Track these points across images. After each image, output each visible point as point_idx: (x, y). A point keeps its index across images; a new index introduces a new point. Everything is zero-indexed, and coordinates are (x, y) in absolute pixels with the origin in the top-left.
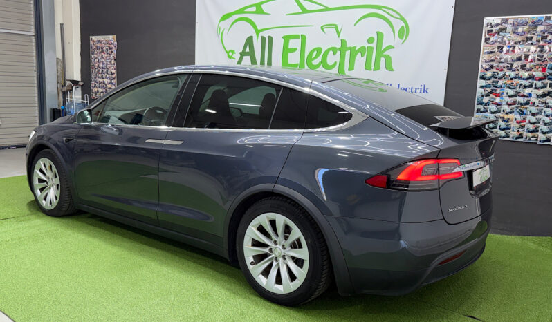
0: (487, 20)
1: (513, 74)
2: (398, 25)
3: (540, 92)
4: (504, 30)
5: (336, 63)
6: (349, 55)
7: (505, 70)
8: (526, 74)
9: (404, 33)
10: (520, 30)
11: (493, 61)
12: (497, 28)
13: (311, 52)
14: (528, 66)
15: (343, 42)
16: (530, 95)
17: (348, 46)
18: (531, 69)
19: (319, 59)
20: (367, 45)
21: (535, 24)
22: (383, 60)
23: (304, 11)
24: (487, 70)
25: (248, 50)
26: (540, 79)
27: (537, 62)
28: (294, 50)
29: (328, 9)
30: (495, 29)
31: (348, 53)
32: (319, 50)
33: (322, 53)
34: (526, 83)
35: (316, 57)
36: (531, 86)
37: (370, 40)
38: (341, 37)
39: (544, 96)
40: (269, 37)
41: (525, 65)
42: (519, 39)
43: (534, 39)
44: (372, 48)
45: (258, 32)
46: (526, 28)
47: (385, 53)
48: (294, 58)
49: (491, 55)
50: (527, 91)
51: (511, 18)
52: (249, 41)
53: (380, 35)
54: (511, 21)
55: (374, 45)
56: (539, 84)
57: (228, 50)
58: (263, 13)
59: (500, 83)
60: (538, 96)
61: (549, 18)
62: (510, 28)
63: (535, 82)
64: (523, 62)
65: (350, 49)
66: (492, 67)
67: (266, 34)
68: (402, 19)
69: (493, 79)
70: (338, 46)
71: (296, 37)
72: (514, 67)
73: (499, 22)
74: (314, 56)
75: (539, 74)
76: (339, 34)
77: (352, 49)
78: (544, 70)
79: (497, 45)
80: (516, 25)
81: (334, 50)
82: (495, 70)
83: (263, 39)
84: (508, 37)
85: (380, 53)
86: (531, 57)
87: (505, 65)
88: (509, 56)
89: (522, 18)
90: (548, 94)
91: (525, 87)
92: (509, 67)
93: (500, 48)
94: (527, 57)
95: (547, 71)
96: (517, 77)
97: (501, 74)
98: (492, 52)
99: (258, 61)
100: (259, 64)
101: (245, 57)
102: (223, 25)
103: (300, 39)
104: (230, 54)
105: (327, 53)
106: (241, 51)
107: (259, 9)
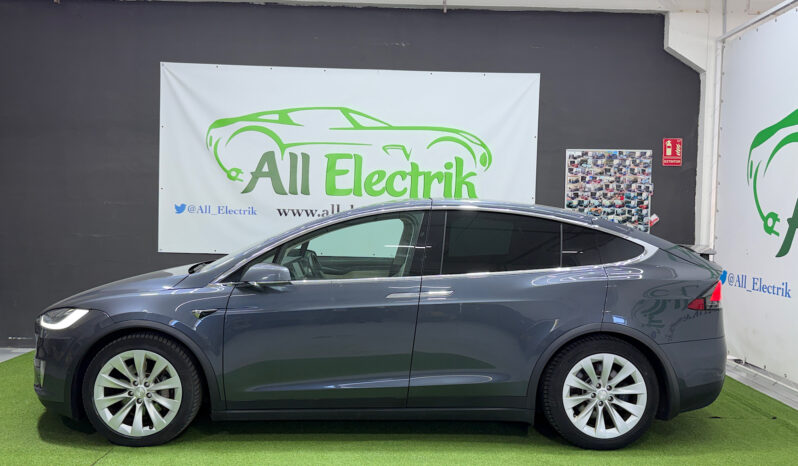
0: (569, 152)
1: (596, 203)
2: (479, 151)
3: (620, 218)
4: (586, 161)
5: (406, 189)
6: (422, 182)
7: (590, 198)
8: (606, 202)
9: (486, 160)
10: (599, 162)
11: (577, 190)
12: (579, 160)
13: (371, 176)
14: (609, 195)
15: (414, 166)
17: (421, 170)
18: (612, 197)
19: (382, 184)
20: (444, 170)
21: (611, 158)
22: (464, 187)
23: (357, 126)
24: (573, 198)
25: (266, 169)
26: (620, 207)
27: (616, 191)
28: (345, 172)
29: (390, 128)
30: (576, 162)
31: (421, 179)
32: (381, 174)
33: (387, 177)
34: (609, 210)
35: (378, 181)
36: (612, 213)
37: (448, 166)
38: (411, 160)
39: (624, 221)
40: (302, 154)
41: (607, 194)
42: (599, 170)
43: (612, 171)
44: (451, 174)
45: (283, 147)
46: (604, 160)
47: (467, 180)
48: (345, 182)
49: (576, 185)
50: (610, 217)
51: (591, 152)
52: (269, 157)
53: (459, 162)
54: (590, 154)
55: (453, 171)
56: (619, 211)
57: (228, 169)
58: (290, 122)
59: (587, 210)
60: (620, 222)
61: (621, 153)
62: (590, 161)
63: (616, 209)
64: (604, 191)
65: (424, 174)
66: (577, 195)
67: (298, 151)
68: (483, 145)
69: (580, 207)
70: (408, 169)
71: (348, 156)
72: (597, 196)
73: (580, 154)
74: (374, 180)
75: (618, 202)
76: (408, 156)
77: (427, 175)
78: (622, 199)
79: (580, 175)
80: (596, 158)
81: (403, 175)
82: (580, 199)
83: (293, 157)
84: (590, 166)
85: (461, 181)
86: (611, 187)
87: (589, 194)
88: (592, 186)
89: (600, 152)
90: (628, 220)
91: (608, 214)
92: (593, 195)
93: (583, 179)
94: (607, 186)
95: (625, 199)
96: (601, 205)
97: (586, 202)
98: (577, 181)
99: (286, 185)
100: (287, 188)
101: (260, 179)
102: (216, 133)
103: (353, 160)
104: (233, 174)
105: (393, 177)
106: (254, 170)
107: (284, 117)
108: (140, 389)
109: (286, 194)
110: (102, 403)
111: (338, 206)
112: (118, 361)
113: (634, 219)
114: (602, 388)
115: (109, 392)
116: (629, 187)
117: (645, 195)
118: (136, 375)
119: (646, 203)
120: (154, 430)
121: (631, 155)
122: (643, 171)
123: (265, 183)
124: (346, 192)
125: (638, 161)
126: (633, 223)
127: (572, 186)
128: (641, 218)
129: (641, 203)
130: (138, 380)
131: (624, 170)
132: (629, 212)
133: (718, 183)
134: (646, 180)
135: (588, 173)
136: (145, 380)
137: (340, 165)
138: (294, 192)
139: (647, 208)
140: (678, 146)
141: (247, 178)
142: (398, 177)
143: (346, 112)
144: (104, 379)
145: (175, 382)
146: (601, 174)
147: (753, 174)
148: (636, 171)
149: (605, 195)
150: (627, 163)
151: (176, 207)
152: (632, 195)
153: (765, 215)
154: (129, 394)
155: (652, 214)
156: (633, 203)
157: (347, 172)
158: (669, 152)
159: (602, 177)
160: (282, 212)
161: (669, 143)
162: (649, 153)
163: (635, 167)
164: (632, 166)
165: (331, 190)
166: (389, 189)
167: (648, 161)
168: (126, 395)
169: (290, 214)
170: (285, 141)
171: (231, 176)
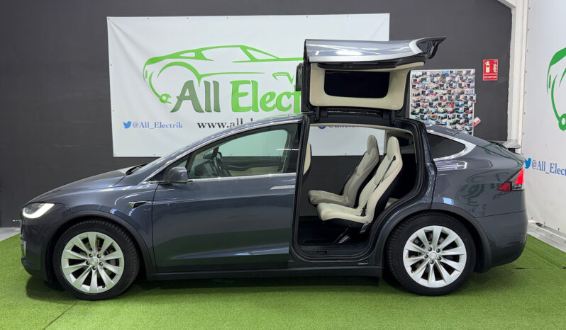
0: (413, 73)
1: (433, 110)
3: (451, 121)
4: (425, 79)
5: (291, 105)
7: (428, 107)
8: (441, 110)
10: (435, 79)
11: (419, 101)
12: (420, 78)
13: (265, 96)
14: (443, 104)
16: (446, 124)
18: (445, 106)
19: (273, 102)
21: (444, 76)
23: (253, 59)
24: (415, 108)
25: (187, 94)
26: (451, 113)
27: (448, 101)
28: (245, 94)
29: (278, 59)
30: (418, 80)
32: (272, 95)
34: (443, 115)
35: (270, 100)
36: (446, 117)
38: (294, 83)
39: (454, 123)
40: (214, 82)
41: (441, 104)
42: (435, 86)
43: (445, 86)
45: (199, 77)
46: (439, 78)
48: (246, 102)
49: (418, 97)
50: (444, 121)
51: (429, 72)
54: (428, 74)
56: (451, 116)
57: (160, 95)
58: (204, 58)
59: (426, 116)
60: (451, 124)
61: (451, 72)
62: (428, 79)
63: (448, 115)
64: (439, 101)
66: (418, 105)
67: (210, 79)
69: (420, 114)
70: (292, 90)
71: (248, 82)
72: (434, 105)
73: (421, 74)
75: (450, 109)
76: (291, 80)
78: (453, 107)
79: (421, 90)
80: (433, 76)
81: (288, 94)
82: (421, 108)
83: (207, 84)
84: (428, 83)
86: (444, 98)
87: (428, 104)
88: (430, 98)
89: (435, 71)
90: (457, 122)
91: (442, 118)
92: (431, 104)
93: (423, 92)
94: (441, 97)
95: (455, 107)
96: (437, 112)
97: (425, 110)
98: (419, 95)
99: (203, 106)
100: (203, 108)
101: (184, 101)
102: (150, 68)
103: (251, 84)
104: (164, 98)
105: (281, 96)
106: (179, 95)
107: (199, 55)
108: (94, 260)
109: (203, 112)
110: (67, 270)
111: (242, 120)
112: (77, 240)
113: (461, 121)
114: (433, 251)
115: (72, 262)
116: (458, 98)
117: (470, 103)
118: (91, 249)
119: (470, 109)
120: (106, 289)
121: (459, 73)
122: (469, 85)
123: (187, 104)
124: (247, 109)
125: (464, 78)
126: (461, 124)
127: (415, 98)
128: (467, 121)
129: (467, 109)
130: (92, 253)
131: (454, 85)
132: (458, 116)
133: (525, 93)
134: (470, 92)
135: (427, 88)
136: (97, 253)
137: (242, 89)
138: (209, 110)
139: (471, 113)
140: (495, 65)
141: (174, 101)
142: (285, 97)
143: (244, 48)
144: (68, 253)
145: (118, 254)
146: (437, 88)
147: (551, 85)
148: (463, 85)
149: (440, 104)
150: (456, 79)
151: (125, 124)
152: (460, 103)
153: (560, 116)
154: (87, 263)
155: (475, 117)
156: (461, 109)
157: (246, 94)
158: (488, 70)
159: (437, 91)
160: (201, 126)
161: (488, 63)
162: (473, 71)
163: (462, 82)
164: (460, 82)
165: (236, 108)
166: (278, 105)
167: (472, 77)
168: (84, 264)
169: (207, 126)
170: (201, 73)
171: (162, 99)
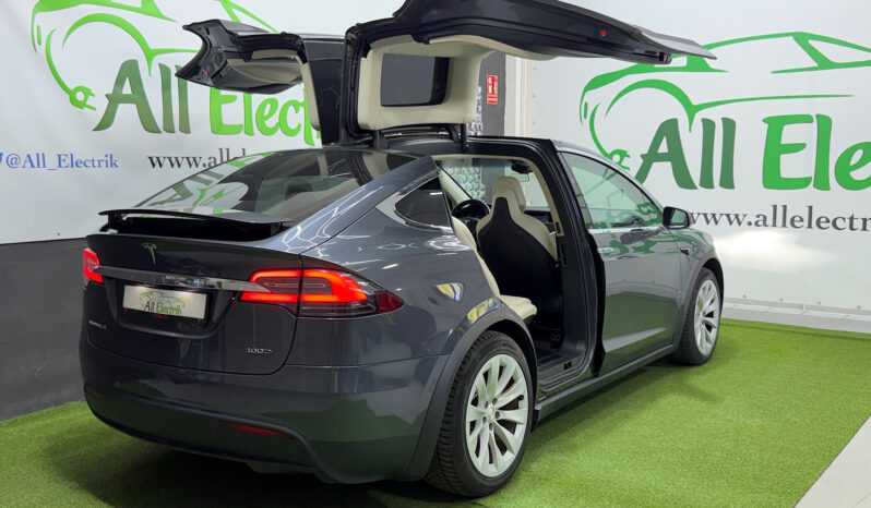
13: (263, 106)
19: (275, 119)
32: (274, 104)
33: (280, 108)
35: (271, 114)
40: (176, 67)
48: (233, 114)
52: (130, 70)
57: (70, 88)
58: (159, 15)
67: (170, 61)
70: (301, 99)
81: (297, 106)
83: (164, 71)
99: (159, 119)
100: (160, 122)
101: (120, 106)
104: (80, 96)
105: (287, 108)
106: (111, 92)
107: (149, 5)
109: (160, 132)
123: (127, 113)
124: (234, 130)
134: (479, 118)
138: (170, 129)
140: (496, 84)
141: (101, 105)
142: (291, 109)
143: (227, 5)
147: (588, 115)
157: (233, 98)
158: (490, 89)
160: (155, 162)
161: (490, 80)
162: (480, 89)
165: (217, 126)
166: (282, 125)
167: (480, 98)
169: (166, 163)
170: (152, 46)
171: (76, 98)
